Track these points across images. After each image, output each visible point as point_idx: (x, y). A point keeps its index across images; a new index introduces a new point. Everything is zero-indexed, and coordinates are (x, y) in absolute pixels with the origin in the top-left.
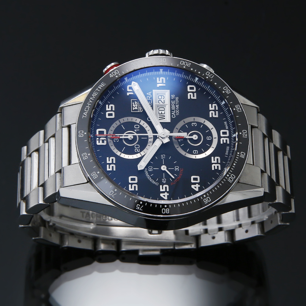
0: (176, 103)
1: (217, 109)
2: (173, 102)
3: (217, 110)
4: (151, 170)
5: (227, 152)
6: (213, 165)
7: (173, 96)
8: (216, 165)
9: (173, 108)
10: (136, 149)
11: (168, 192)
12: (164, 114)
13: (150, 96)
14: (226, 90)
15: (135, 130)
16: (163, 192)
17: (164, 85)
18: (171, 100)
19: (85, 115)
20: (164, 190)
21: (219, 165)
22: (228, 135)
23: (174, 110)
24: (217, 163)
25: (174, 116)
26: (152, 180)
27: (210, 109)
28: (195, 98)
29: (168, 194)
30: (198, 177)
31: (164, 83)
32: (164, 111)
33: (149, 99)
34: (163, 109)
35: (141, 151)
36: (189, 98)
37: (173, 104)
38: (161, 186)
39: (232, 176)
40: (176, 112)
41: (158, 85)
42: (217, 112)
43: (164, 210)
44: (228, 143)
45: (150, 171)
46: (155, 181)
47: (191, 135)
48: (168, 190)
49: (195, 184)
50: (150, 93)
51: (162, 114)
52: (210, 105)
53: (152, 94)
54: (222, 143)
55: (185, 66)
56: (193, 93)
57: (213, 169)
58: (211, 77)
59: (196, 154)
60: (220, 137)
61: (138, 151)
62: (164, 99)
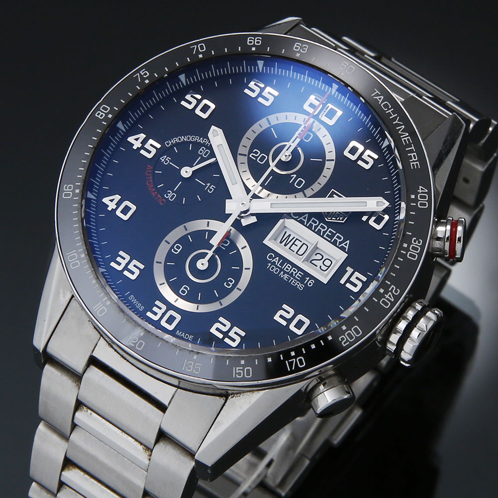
0: (292, 278)
1: (227, 340)
2: (298, 274)
3: (224, 338)
4: (201, 152)
5: (135, 301)
6: (128, 258)
7: (310, 284)
8: (124, 263)
9: (287, 267)
10: (260, 155)
11: (139, 149)
12: (290, 248)
13: (340, 243)
14: (243, 370)
15: (295, 176)
16: (144, 142)
17: (342, 281)
18: (306, 274)
19: (377, 95)
20: (147, 146)
21: (119, 268)
22: (163, 323)
23: (282, 264)
24: (126, 268)
25: (271, 257)
26: (182, 140)
27: (235, 329)
28: (277, 317)
29: (135, 147)
30: (125, 218)
31: (345, 283)
32: (296, 252)
33: (335, 238)
34: (300, 252)
35: (249, 159)
36: (285, 306)
37: (294, 272)
38: (158, 146)
39: (77, 264)
40: (277, 267)
41: (350, 270)
42: (220, 336)
43: (106, 109)
44: (149, 314)
45: (201, 150)
46: (177, 144)
47: (212, 261)
48: (142, 152)
49: (118, 204)
50: (347, 247)
51: (293, 243)
52: (243, 334)
53: (343, 249)
54: (157, 303)
55: (346, 330)
56: (289, 321)
57: (121, 253)
58: (288, 362)
59: (172, 247)
60: (170, 307)
61: (252, 154)
62: (319, 267)
